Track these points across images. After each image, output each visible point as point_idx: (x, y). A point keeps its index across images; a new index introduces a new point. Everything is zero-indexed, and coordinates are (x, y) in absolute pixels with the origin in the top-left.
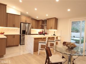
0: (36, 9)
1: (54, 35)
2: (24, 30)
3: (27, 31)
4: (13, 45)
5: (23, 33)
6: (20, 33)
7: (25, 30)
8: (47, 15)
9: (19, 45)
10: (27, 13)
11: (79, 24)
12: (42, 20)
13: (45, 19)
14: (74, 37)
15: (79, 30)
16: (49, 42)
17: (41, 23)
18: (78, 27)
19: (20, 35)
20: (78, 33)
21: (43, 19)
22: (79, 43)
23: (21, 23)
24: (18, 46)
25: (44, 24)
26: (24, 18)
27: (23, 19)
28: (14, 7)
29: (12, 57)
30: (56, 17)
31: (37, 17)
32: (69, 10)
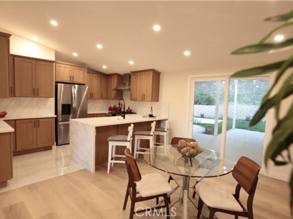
0: (99, 46)
1: (151, 116)
2: (66, 103)
3: (74, 105)
4: (35, 147)
5: (63, 113)
6: (56, 113)
7: (70, 103)
8: (131, 63)
9: (54, 147)
10: (75, 55)
11: (215, 84)
12: (118, 75)
13: (127, 71)
14: (202, 116)
15: (215, 98)
16: (137, 138)
17: (114, 83)
18: (212, 92)
19: (56, 118)
20: (212, 106)
21: (122, 71)
22: (213, 134)
23: (57, 82)
24: (49, 148)
25: (125, 84)
26: (67, 70)
27: (65, 71)
28: (35, 38)
29: (33, 185)
30: (156, 69)
31: (105, 67)
32: (187, 53)
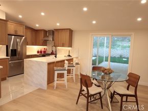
0: (43, 14)
1: (69, 56)
8: (58, 24)
10: (20, 16)
26: (13, 26)
31: (37, 25)
32: (94, 22)
